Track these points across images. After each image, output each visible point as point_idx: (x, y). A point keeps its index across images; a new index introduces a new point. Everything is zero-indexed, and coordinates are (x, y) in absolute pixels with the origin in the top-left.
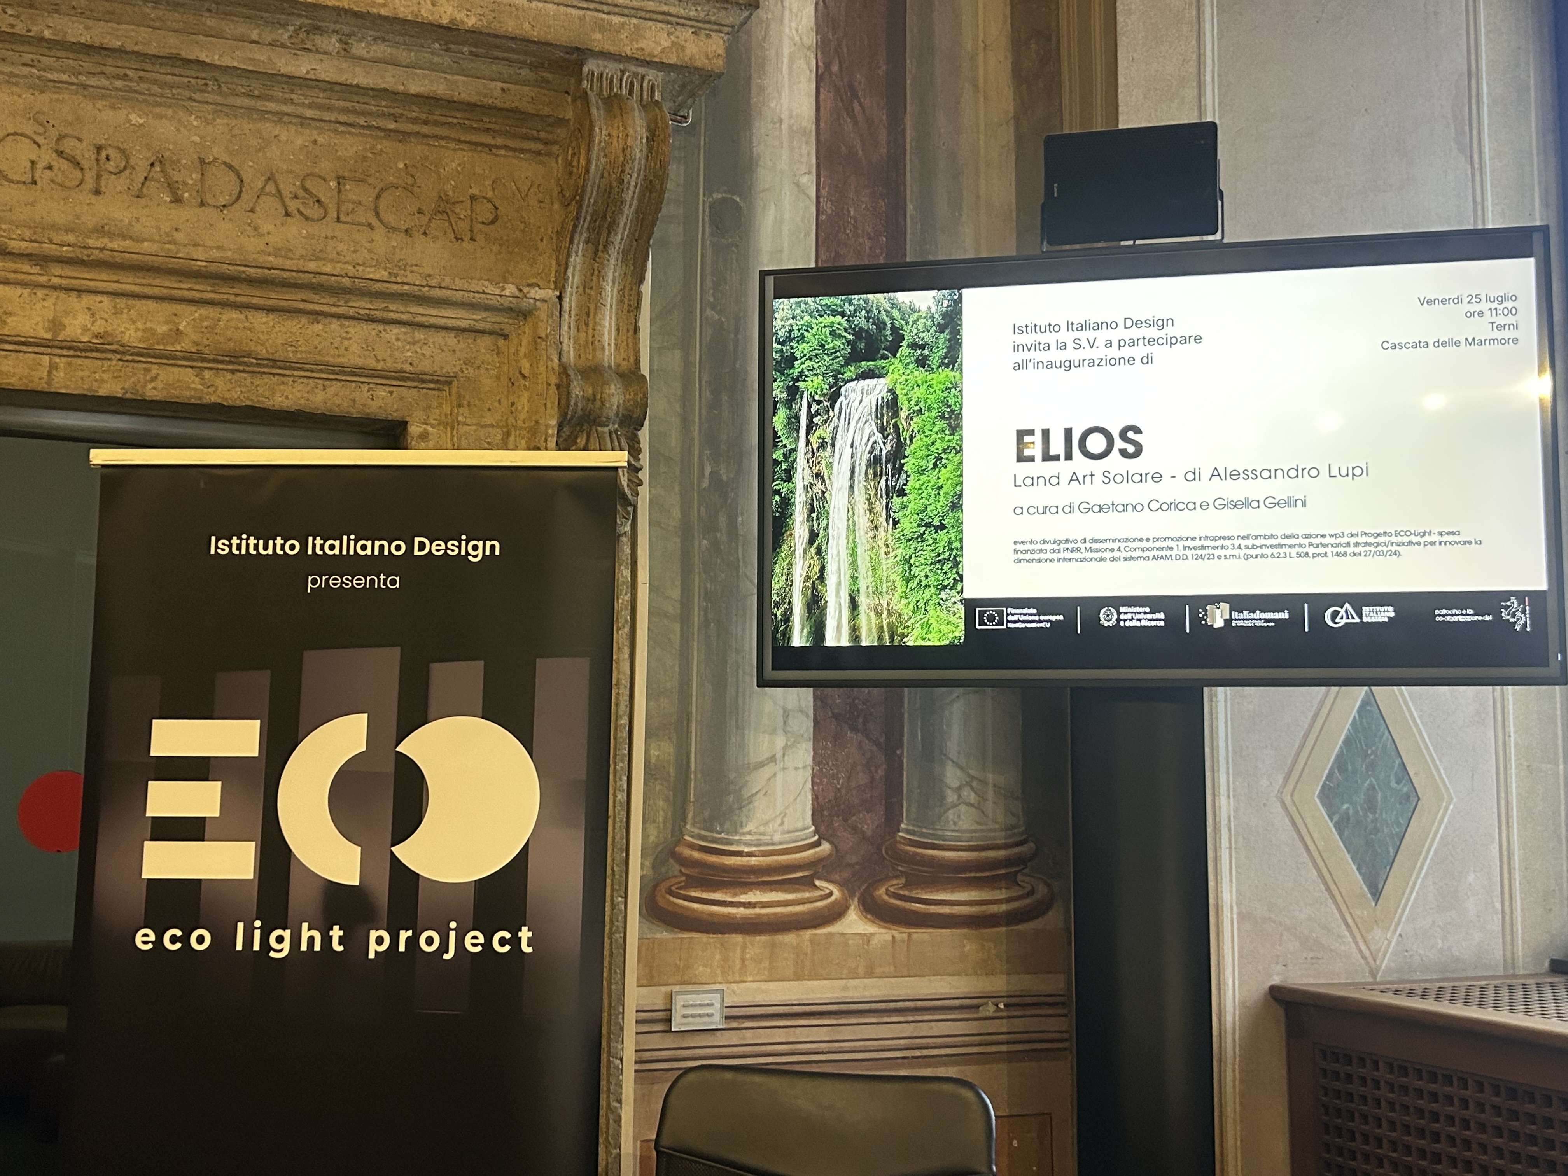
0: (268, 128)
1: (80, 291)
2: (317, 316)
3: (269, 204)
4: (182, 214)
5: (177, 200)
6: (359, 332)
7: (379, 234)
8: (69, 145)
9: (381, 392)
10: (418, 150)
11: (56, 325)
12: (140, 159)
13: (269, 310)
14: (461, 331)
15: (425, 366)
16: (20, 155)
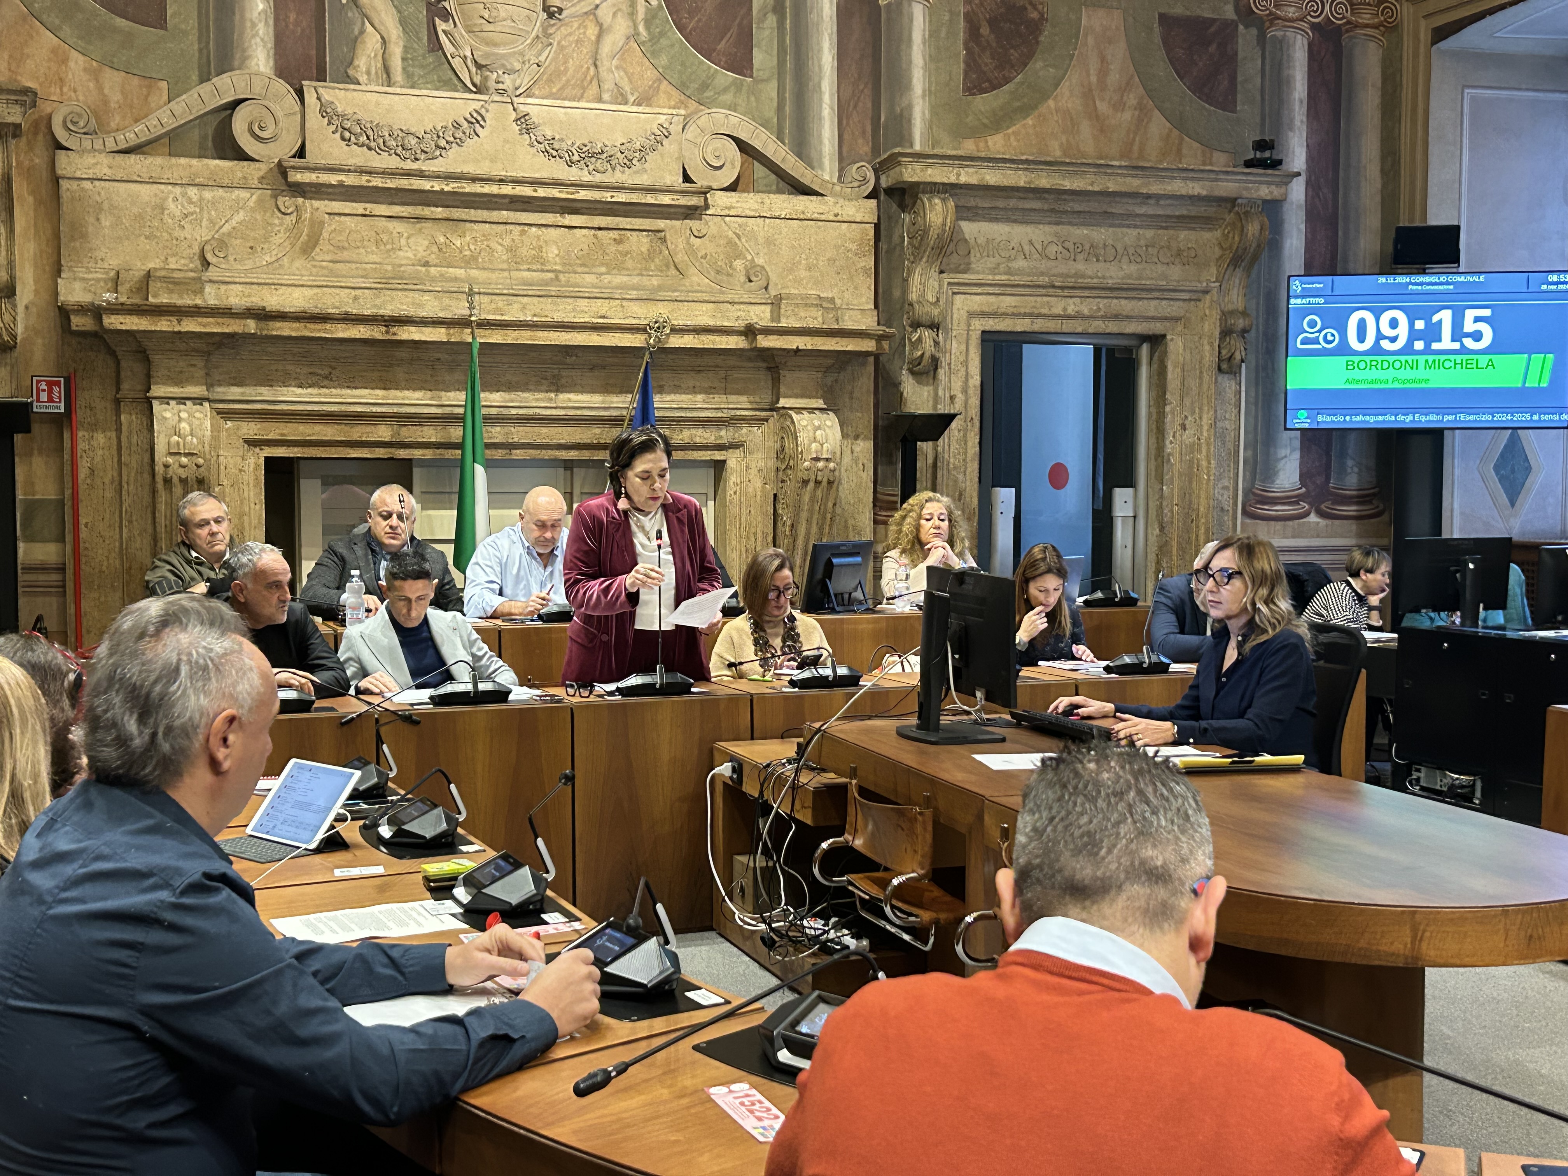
0: (1125, 230)
1: (1071, 297)
2: (1140, 299)
3: (1125, 259)
4: (1101, 265)
5: (1098, 260)
6: (1154, 303)
7: (1159, 266)
8: (1066, 244)
9: (1158, 325)
10: (1171, 232)
11: (1065, 309)
12: (1087, 247)
13: (1126, 298)
14: (1184, 300)
15: (1174, 314)
16: (1053, 249)
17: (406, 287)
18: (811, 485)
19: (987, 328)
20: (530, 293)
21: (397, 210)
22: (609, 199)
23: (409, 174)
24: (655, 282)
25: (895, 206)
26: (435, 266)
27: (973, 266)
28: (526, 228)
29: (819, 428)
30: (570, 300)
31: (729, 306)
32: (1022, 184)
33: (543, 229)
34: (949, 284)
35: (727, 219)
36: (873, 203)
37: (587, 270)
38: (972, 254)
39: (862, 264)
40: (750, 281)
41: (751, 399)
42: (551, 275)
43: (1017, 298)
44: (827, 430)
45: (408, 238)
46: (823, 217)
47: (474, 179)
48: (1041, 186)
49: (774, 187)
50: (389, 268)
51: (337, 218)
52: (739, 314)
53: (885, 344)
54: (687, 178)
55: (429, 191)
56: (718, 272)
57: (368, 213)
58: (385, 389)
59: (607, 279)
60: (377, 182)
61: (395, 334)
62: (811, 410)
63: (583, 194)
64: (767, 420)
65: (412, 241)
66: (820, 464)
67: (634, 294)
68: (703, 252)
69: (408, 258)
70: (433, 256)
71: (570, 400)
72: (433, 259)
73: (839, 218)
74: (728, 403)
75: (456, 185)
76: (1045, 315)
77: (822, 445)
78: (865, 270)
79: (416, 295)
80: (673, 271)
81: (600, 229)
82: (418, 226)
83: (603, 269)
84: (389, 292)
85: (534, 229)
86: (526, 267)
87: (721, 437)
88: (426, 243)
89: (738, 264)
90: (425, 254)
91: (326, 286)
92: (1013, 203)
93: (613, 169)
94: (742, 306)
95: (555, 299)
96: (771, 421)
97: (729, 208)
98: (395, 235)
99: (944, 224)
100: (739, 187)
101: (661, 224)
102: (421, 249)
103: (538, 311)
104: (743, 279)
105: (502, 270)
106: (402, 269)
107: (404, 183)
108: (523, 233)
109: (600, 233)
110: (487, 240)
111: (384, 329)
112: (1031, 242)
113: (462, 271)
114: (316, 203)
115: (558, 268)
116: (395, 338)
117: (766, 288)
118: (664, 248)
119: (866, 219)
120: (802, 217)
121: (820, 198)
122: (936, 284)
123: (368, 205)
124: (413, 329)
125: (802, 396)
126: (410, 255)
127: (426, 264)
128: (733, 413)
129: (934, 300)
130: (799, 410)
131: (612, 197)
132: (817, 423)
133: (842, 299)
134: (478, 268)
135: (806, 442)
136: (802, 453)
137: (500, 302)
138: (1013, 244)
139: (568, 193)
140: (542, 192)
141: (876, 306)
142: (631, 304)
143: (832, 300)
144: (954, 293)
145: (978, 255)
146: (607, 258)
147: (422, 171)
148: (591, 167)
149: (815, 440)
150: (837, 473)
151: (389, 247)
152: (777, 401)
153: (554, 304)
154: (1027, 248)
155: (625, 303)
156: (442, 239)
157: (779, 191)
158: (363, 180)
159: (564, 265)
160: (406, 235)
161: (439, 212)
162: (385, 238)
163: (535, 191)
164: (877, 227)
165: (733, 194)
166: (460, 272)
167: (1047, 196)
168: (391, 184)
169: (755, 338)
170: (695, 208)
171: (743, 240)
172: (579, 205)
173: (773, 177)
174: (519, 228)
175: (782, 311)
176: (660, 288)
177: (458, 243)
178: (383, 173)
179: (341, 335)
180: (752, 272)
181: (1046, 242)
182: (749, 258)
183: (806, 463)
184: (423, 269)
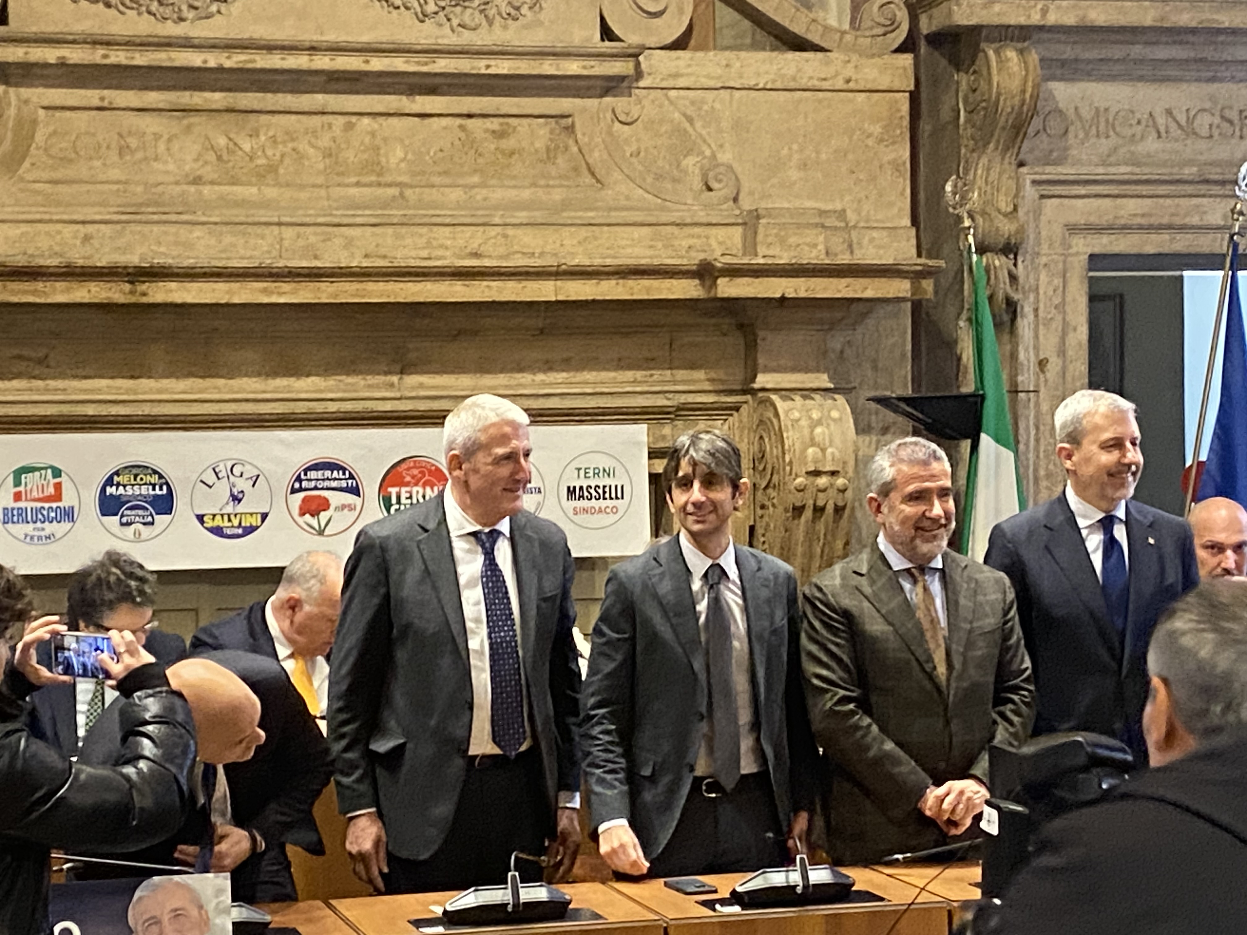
8: (1227, 113)
16: (1203, 122)
17: (164, 217)
18: (808, 514)
19: (1097, 250)
20: (359, 220)
21: (153, 98)
22: (483, 71)
23: (167, 44)
24: (558, 195)
25: (944, 62)
26: (212, 183)
27: (1074, 152)
28: (354, 119)
29: (819, 422)
30: (425, 230)
31: (675, 230)
32: (1148, 21)
33: (381, 120)
34: (1034, 182)
35: (672, 93)
36: (907, 59)
37: (447, 180)
38: (1071, 135)
39: (892, 156)
40: (710, 189)
41: (713, 375)
42: (393, 191)
43: (1148, 201)
44: (832, 425)
45: (170, 140)
46: (826, 85)
47: (270, 48)
48: (1181, 24)
49: (748, 41)
50: (140, 189)
51: (58, 114)
52: (692, 241)
53: (928, 285)
54: (607, 33)
55: (199, 69)
56: (659, 177)
57: (106, 104)
58: (132, 377)
59: (480, 194)
60: (118, 57)
61: (144, 294)
62: (807, 392)
63: (443, 65)
64: (737, 409)
65: (176, 146)
66: (823, 481)
67: (522, 216)
68: (634, 148)
69: (167, 172)
70: (209, 168)
71: (421, 386)
72: (208, 173)
73: (852, 85)
74: (675, 383)
75: (242, 57)
76: (1193, 227)
77: (823, 450)
78: (896, 166)
79: (183, 230)
80: (588, 180)
81: (470, 116)
82: (185, 122)
83: (476, 179)
84: (139, 228)
85: (366, 120)
86: (353, 180)
87: (664, 438)
88: (197, 147)
89: (690, 162)
90: (196, 166)
91: (40, 221)
92: (1137, 51)
93: (490, 22)
94: (697, 230)
95: (399, 229)
96: (744, 409)
97: (676, 76)
98: (149, 138)
99: (1024, 91)
100: (693, 42)
101: (565, 104)
102: (189, 158)
103: (371, 248)
104: (697, 184)
105: (314, 186)
106: (160, 189)
107: (160, 58)
108: (349, 127)
109: (469, 122)
110: (293, 140)
111: (127, 287)
112: (1169, 112)
113: (254, 190)
114: (25, 92)
115: (404, 179)
116: (144, 300)
117: (735, 200)
118: (571, 142)
119: (896, 85)
120: (792, 85)
121: (820, 55)
122: (1012, 184)
123: (106, 92)
124: (173, 285)
125: (794, 369)
126: (171, 167)
127: (197, 181)
128: (683, 398)
129: (1010, 208)
130: (786, 392)
131: (488, 67)
132: (815, 415)
133: (858, 211)
134: (278, 185)
135: (797, 446)
136: (791, 463)
137: (311, 235)
138: (1138, 115)
139: (418, 63)
140: (377, 64)
141: (915, 221)
142: (519, 232)
143: (842, 214)
144: (1042, 197)
145: (1081, 135)
146: (481, 160)
147: (187, 38)
148: (455, 22)
149: (813, 443)
150: (849, 494)
151: (139, 155)
152: (753, 379)
153: (398, 237)
154: (1161, 121)
155: (510, 231)
156: (222, 141)
157: (755, 46)
158: (97, 56)
159: (414, 174)
160: (166, 137)
161: (217, 99)
162: (133, 142)
163: (367, 62)
164: (914, 98)
165: (680, 53)
166: (250, 192)
167: (1191, 38)
168: (141, 59)
169: (714, 284)
170: (622, 78)
171: (698, 124)
172: (437, 80)
173: (747, 24)
174: (341, 120)
175: (760, 238)
176: (566, 205)
177: (247, 147)
178: (127, 44)
179: (61, 298)
180: (711, 174)
181: (1192, 113)
182: (708, 153)
183: (799, 480)
184: (192, 189)
